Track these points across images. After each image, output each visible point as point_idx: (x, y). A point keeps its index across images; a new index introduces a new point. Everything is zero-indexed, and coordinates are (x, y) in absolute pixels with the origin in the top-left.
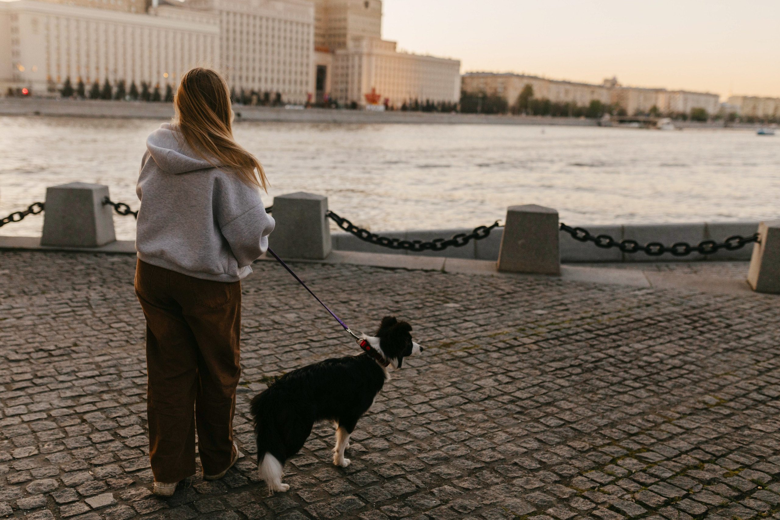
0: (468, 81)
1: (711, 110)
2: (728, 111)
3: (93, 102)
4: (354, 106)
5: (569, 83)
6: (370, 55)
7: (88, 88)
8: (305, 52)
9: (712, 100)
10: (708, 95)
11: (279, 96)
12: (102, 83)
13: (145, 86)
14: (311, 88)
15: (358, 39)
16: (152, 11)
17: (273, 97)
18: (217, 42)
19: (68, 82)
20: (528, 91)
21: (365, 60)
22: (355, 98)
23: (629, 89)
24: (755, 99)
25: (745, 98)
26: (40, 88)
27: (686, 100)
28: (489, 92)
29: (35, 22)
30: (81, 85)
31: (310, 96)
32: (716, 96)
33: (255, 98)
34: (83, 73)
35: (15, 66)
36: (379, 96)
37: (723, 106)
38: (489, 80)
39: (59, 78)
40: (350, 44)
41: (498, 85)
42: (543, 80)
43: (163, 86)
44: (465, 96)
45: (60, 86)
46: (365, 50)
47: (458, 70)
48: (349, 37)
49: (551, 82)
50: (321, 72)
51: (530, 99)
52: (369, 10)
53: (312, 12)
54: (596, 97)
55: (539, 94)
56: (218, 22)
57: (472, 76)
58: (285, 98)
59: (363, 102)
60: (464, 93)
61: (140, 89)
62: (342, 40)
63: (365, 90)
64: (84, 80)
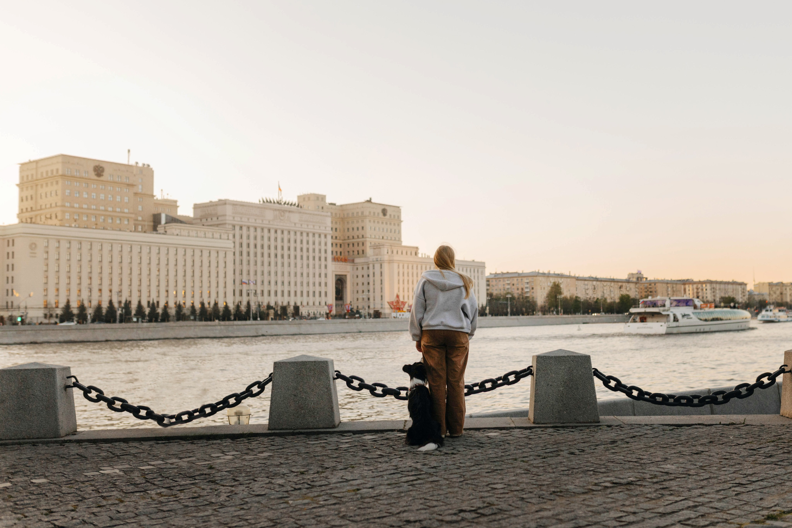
0: (493, 283)
1: (740, 298)
2: (757, 298)
3: (97, 325)
4: (377, 315)
5: (597, 280)
6: (391, 262)
7: (90, 312)
8: (323, 262)
9: (739, 288)
10: (734, 283)
11: (297, 308)
12: (105, 305)
13: (153, 307)
14: (331, 299)
15: (377, 247)
16: (160, 229)
17: (291, 310)
18: (230, 256)
19: (68, 306)
20: (556, 289)
21: (386, 266)
22: (378, 308)
23: (655, 282)
24: (781, 285)
25: (771, 285)
26: (36, 314)
27: (714, 290)
28: (516, 293)
29: (33, 246)
30: (82, 308)
31: (330, 307)
32: (743, 284)
33: (272, 312)
34: (85, 295)
35: (9, 292)
36: (404, 303)
37: (751, 294)
38: (515, 281)
39: (57, 303)
40: (369, 252)
41: (523, 284)
42: (569, 277)
43: (172, 304)
44: (492, 299)
45: (59, 312)
46: (386, 258)
47: (483, 273)
48: (368, 244)
49: (578, 279)
50: (340, 282)
51: (559, 297)
52: (387, 217)
53: (328, 221)
54: (624, 292)
55: (567, 292)
56: (231, 237)
57: (497, 277)
58: (304, 311)
59: (387, 310)
60: (490, 295)
61: (147, 311)
62: (360, 248)
63: (389, 297)
64: (86, 304)
